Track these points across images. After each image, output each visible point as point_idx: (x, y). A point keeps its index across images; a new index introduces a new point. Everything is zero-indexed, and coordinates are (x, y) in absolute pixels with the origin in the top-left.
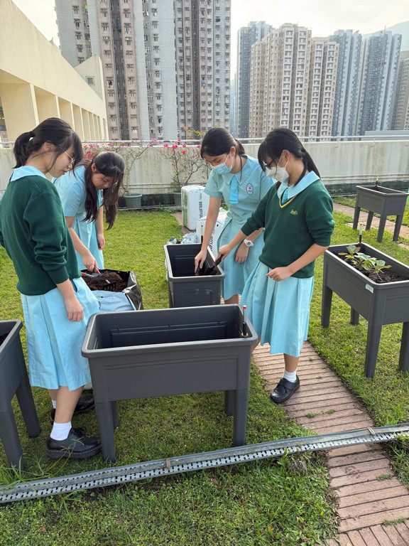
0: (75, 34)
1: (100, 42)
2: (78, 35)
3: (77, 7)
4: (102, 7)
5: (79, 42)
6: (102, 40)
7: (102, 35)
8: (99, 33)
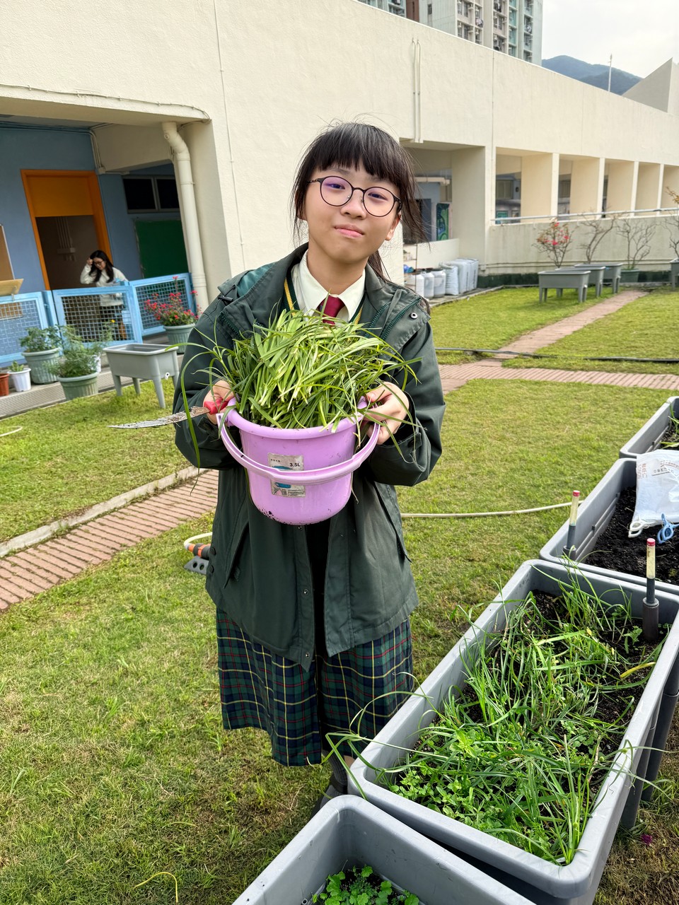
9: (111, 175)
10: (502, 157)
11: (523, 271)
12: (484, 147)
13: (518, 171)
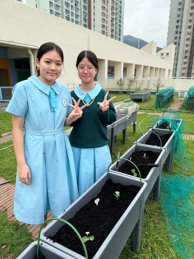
0: (175, 32)
1: (186, 35)
2: (177, 33)
3: (179, 20)
4: (190, 19)
5: (176, 35)
6: (187, 34)
7: (187, 32)
8: (186, 30)
9: (11, 59)
10: (109, 62)
11: (114, 90)
12: (105, 60)
13: (114, 66)
